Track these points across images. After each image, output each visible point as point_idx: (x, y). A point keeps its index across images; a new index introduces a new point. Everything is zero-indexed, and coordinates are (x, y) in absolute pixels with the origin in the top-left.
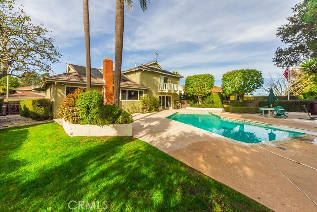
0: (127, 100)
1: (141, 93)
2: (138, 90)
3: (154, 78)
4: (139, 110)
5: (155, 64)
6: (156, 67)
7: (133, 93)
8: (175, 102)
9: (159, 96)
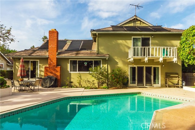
0: (78, 72)
1: (97, 63)
2: (93, 60)
3: (120, 41)
4: (94, 84)
5: (135, 20)
6: (138, 24)
7: (86, 64)
8: (168, 76)
9: (130, 66)
